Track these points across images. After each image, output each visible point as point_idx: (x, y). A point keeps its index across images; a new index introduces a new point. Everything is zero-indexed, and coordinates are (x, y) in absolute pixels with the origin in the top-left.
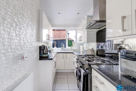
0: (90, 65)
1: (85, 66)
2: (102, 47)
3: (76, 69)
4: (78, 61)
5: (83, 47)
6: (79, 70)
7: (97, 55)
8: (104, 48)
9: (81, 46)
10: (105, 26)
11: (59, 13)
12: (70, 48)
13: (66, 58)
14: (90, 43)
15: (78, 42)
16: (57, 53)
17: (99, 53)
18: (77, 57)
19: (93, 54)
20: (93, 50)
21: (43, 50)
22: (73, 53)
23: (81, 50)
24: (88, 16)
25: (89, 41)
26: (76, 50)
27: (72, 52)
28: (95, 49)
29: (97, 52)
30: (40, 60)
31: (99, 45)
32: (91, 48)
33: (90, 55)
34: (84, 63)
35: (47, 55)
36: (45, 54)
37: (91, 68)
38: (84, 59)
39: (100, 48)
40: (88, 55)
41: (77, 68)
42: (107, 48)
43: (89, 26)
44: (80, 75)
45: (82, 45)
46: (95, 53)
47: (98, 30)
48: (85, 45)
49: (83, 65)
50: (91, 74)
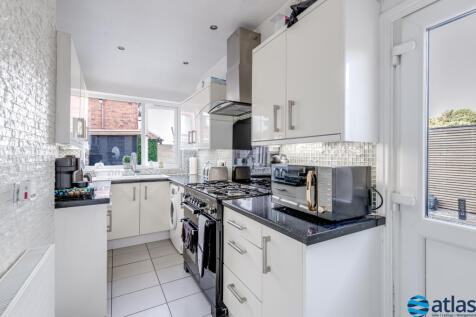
0: (219, 202)
1: (208, 206)
2: (244, 161)
3: (181, 224)
4: (189, 199)
5: (198, 162)
6: (190, 224)
7: (234, 180)
8: (250, 164)
9: (192, 160)
10: (250, 112)
11: (121, 48)
12: (155, 165)
13: (146, 198)
14: (219, 151)
15: (184, 146)
16: (113, 183)
17: (238, 177)
18: (182, 190)
19: (224, 179)
20: (224, 169)
21: (71, 173)
22: (167, 180)
23: (192, 171)
24: (215, 80)
25: (215, 146)
26: (176, 171)
27: (165, 176)
28: (230, 166)
29: (234, 173)
30: (57, 206)
31: (239, 154)
32: (219, 165)
33: (219, 182)
34: (207, 201)
35: (84, 190)
36: (77, 185)
37: (223, 206)
38: (205, 191)
39: (240, 164)
40: (213, 183)
41: (185, 220)
42: (257, 164)
43: (216, 109)
44: (196, 233)
45: (195, 156)
46: (230, 175)
47: (236, 119)
48: (203, 156)
49: (203, 205)
50: (222, 220)
